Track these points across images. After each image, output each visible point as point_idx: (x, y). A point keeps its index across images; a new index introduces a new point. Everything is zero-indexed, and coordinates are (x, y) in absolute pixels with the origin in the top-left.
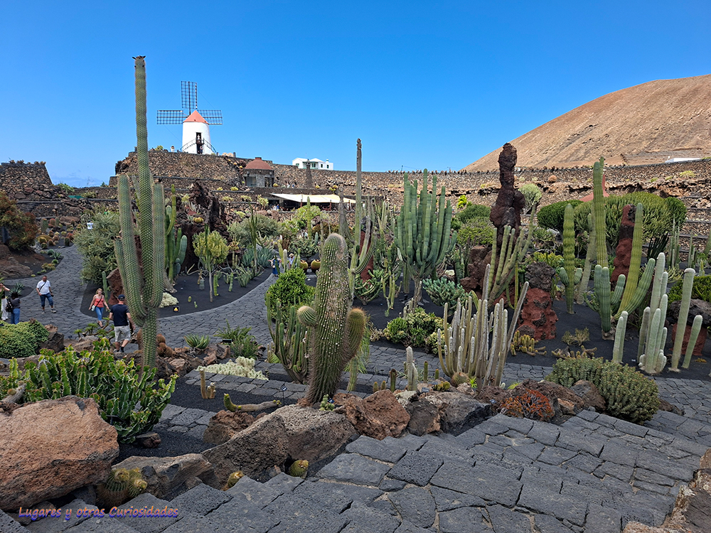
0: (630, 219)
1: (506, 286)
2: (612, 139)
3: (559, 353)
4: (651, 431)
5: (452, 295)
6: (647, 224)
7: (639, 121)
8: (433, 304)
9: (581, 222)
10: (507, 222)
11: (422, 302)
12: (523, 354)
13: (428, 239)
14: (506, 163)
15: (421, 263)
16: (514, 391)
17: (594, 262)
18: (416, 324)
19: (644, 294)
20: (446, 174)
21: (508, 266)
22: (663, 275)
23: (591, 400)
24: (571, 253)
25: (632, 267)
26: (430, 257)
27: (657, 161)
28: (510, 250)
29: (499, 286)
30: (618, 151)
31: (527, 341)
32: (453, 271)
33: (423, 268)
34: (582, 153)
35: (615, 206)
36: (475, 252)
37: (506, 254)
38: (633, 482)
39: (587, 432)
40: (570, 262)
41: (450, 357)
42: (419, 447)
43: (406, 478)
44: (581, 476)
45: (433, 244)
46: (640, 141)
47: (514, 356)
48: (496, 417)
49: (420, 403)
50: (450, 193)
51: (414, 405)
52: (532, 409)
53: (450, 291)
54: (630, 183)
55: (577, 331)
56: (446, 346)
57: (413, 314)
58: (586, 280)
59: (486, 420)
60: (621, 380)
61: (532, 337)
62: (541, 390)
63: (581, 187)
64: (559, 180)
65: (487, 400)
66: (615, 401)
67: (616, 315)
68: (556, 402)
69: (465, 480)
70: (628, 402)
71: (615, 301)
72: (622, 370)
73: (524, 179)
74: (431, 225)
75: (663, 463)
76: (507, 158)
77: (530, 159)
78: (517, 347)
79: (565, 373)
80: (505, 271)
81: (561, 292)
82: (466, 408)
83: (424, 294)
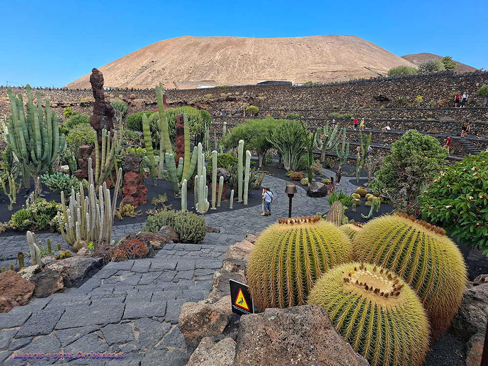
0: (181, 123)
1: (110, 173)
2: (167, 71)
3: (151, 212)
4: (204, 246)
5: (68, 185)
6: (192, 126)
7: (180, 61)
8: (52, 193)
9: (155, 126)
10: (104, 127)
11: (43, 194)
12: (127, 218)
13: (40, 142)
14: (96, 83)
15: (36, 162)
16: (121, 244)
17: (164, 151)
18: (39, 212)
19: (194, 168)
20: (50, 89)
21: (109, 158)
22: (202, 156)
23: (170, 237)
24: (150, 146)
25: (186, 153)
26: (44, 157)
27: (194, 87)
28: (109, 147)
29: (104, 174)
30: (171, 79)
31: (129, 208)
32: (67, 166)
33: (39, 166)
34: (149, 80)
35: (173, 115)
36: (83, 150)
37: (106, 150)
38: (195, 278)
39: (169, 257)
40: (150, 152)
41: (71, 232)
42: (44, 306)
43: (33, 333)
44: (165, 285)
45: (45, 146)
46: (183, 73)
47: (121, 220)
48: (108, 265)
49: (43, 273)
50: (56, 105)
51: (38, 275)
52: (133, 252)
53: (66, 182)
54: (180, 101)
55: (160, 196)
56: (66, 224)
57: (35, 204)
58: (162, 163)
59: (101, 269)
60: (186, 221)
61: (132, 205)
62: (139, 238)
63: (152, 102)
64: (137, 98)
65: (100, 255)
66: (184, 234)
67: (181, 183)
68: (149, 243)
69: (83, 317)
70: (191, 233)
71: (179, 174)
72: (186, 215)
73: (113, 96)
74: (41, 131)
75: (209, 262)
76: (96, 80)
77: (116, 82)
78: (122, 214)
79: (153, 224)
80: (108, 162)
81: (148, 173)
82: (84, 266)
83: (44, 187)
